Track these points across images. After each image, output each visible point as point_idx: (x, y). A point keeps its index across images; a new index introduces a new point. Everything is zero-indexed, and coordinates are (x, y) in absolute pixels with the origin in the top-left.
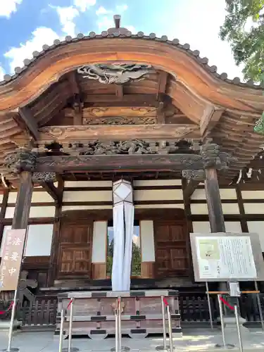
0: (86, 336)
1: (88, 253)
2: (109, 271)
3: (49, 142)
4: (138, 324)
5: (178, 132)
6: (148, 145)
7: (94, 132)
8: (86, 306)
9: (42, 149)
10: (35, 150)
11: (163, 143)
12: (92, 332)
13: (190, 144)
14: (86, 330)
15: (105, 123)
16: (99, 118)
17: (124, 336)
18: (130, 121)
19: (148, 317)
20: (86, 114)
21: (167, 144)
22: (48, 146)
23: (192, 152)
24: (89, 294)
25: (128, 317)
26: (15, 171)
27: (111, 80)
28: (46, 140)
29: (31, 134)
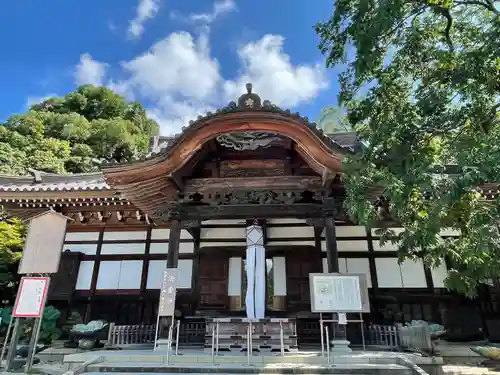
0: (227, 350)
1: (225, 287)
2: (244, 305)
3: (192, 193)
4: (265, 342)
5: (302, 183)
6: (276, 195)
7: (230, 184)
8: (227, 328)
9: (187, 199)
10: (182, 201)
11: (289, 195)
12: (231, 347)
13: (313, 194)
14: (227, 345)
15: (239, 176)
16: (234, 170)
17: (254, 350)
18: (262, 173)
19: (273, 337)
20: (222, 167)
21: (293, 195)
22: (191, 197)
23: (314, 201)
24: (228, 320)
25: (258, 337)
26: (167, 219)
27: (245, 147)
28: (190, 191)
29: (178, 188)
